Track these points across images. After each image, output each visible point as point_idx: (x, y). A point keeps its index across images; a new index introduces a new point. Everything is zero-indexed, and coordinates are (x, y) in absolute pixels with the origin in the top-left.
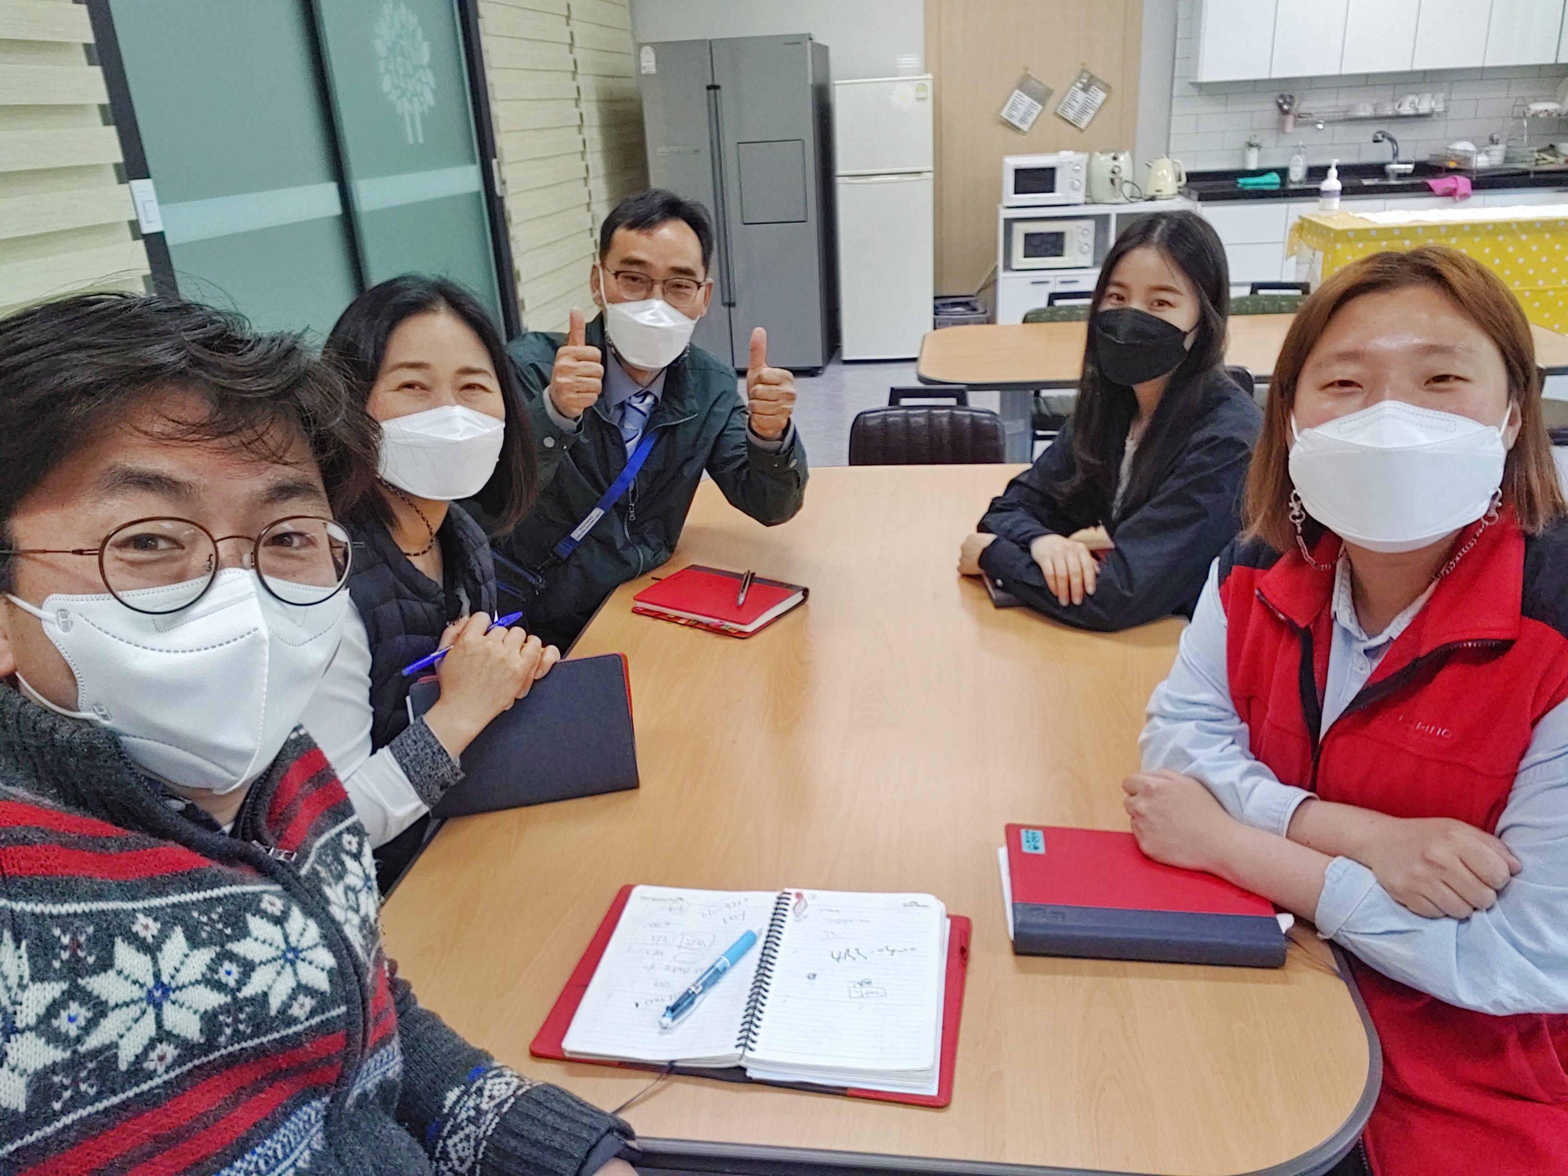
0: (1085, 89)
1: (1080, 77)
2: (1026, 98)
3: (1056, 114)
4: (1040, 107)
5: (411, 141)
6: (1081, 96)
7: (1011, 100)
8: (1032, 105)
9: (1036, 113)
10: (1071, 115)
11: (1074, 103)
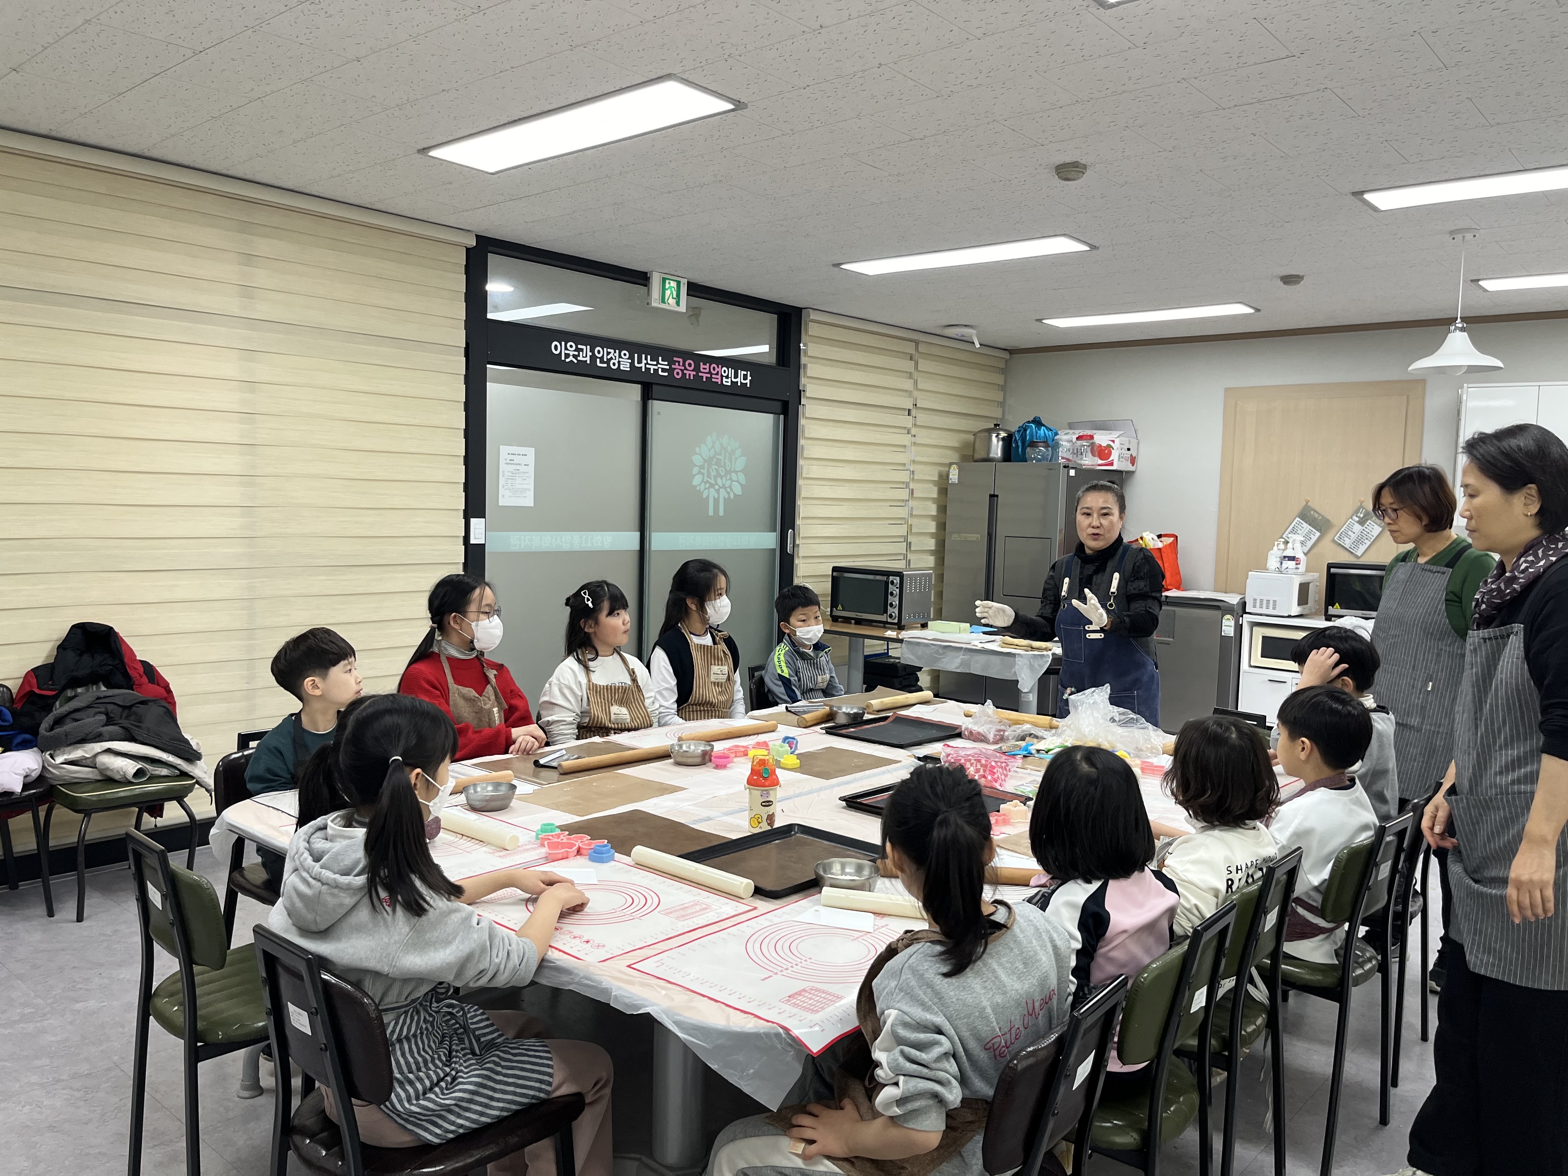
0: (1362, 522)
1: (1356, 512)
2: (1305, 525)
3: (1334, 541)
4: (1318, 534)
5: (711, 513)
6: (1357, 528)
7: (1292, 525)
8: (1310, 532)
9: (1314, 539)
10: (1347, 543)
11: (1350, 533)
